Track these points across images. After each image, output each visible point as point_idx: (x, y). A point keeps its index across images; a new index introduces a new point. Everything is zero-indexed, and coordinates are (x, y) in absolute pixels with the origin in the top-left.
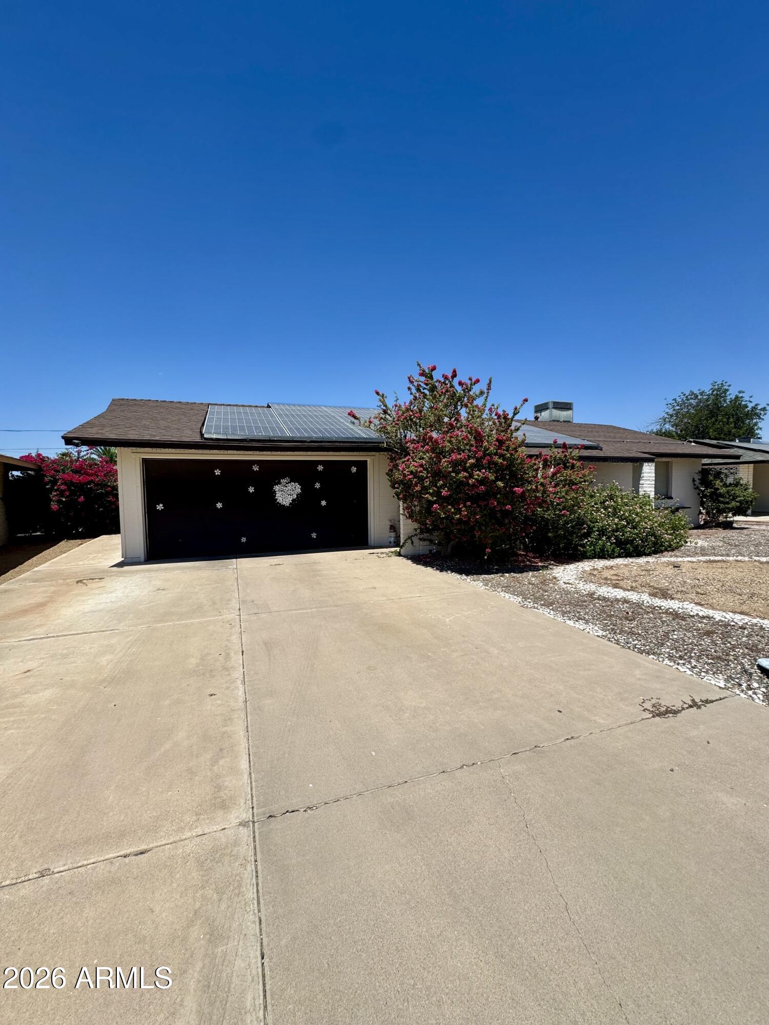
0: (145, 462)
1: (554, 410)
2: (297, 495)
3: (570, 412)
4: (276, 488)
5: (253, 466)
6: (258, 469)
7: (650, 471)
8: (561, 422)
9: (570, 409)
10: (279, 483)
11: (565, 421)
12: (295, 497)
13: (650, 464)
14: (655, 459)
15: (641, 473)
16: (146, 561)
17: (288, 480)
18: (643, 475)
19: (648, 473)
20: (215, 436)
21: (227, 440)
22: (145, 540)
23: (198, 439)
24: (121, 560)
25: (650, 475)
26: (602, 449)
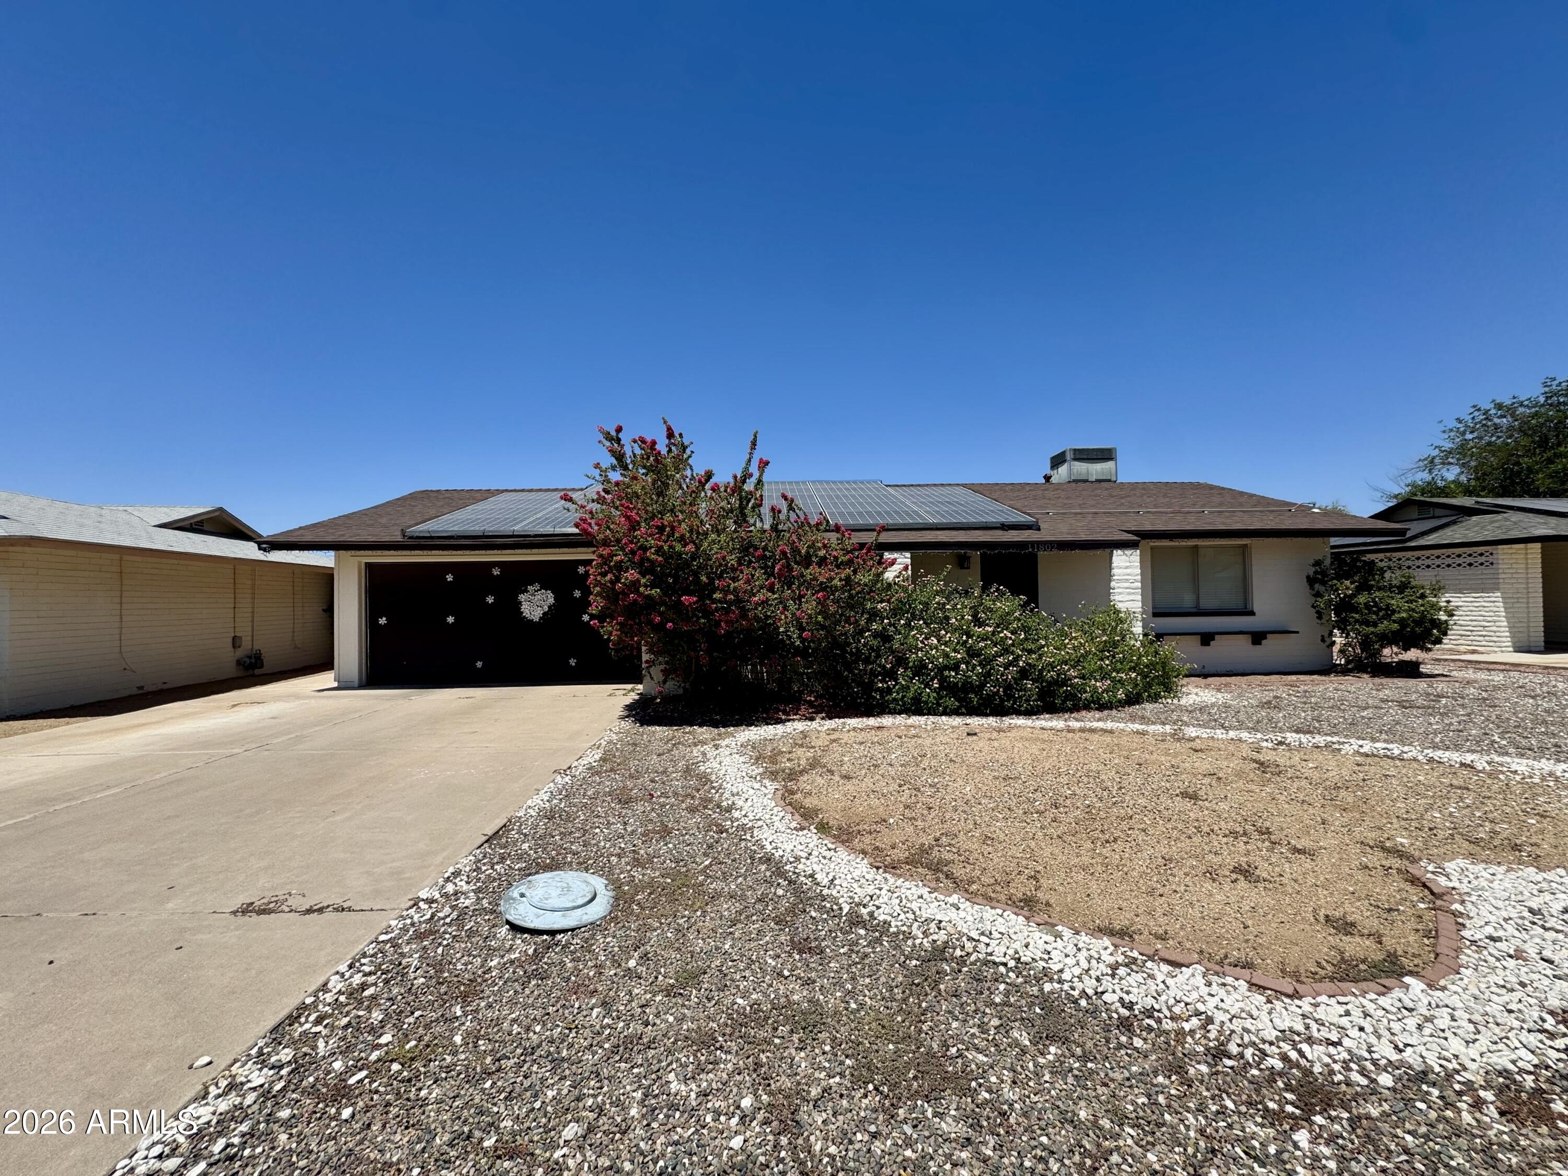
0: (368, 565)
1: (1077, 463)
2: (549, 607)
3: (1110, 465)
4: (522, 597)
5: (493, 570)
6: (499, 573)
7: (1128, 564)
8: (1092, 482)
9: (1111, 459)
10: (526, 591)
11: (1099, 481)
12: (546, 609)
13: (1128, 552)
14: (1143, 543)
15: (1111, 569)
16: (361, 687)
17: (537, 587)
18: (1114, 571)
19: (1127, 568)
20: (417, 534)
21: (431, 538)
22: (364, 661)
23: (399, 538)
24: (336, 684)
25: (1128, 571)
26: (1039, 529)
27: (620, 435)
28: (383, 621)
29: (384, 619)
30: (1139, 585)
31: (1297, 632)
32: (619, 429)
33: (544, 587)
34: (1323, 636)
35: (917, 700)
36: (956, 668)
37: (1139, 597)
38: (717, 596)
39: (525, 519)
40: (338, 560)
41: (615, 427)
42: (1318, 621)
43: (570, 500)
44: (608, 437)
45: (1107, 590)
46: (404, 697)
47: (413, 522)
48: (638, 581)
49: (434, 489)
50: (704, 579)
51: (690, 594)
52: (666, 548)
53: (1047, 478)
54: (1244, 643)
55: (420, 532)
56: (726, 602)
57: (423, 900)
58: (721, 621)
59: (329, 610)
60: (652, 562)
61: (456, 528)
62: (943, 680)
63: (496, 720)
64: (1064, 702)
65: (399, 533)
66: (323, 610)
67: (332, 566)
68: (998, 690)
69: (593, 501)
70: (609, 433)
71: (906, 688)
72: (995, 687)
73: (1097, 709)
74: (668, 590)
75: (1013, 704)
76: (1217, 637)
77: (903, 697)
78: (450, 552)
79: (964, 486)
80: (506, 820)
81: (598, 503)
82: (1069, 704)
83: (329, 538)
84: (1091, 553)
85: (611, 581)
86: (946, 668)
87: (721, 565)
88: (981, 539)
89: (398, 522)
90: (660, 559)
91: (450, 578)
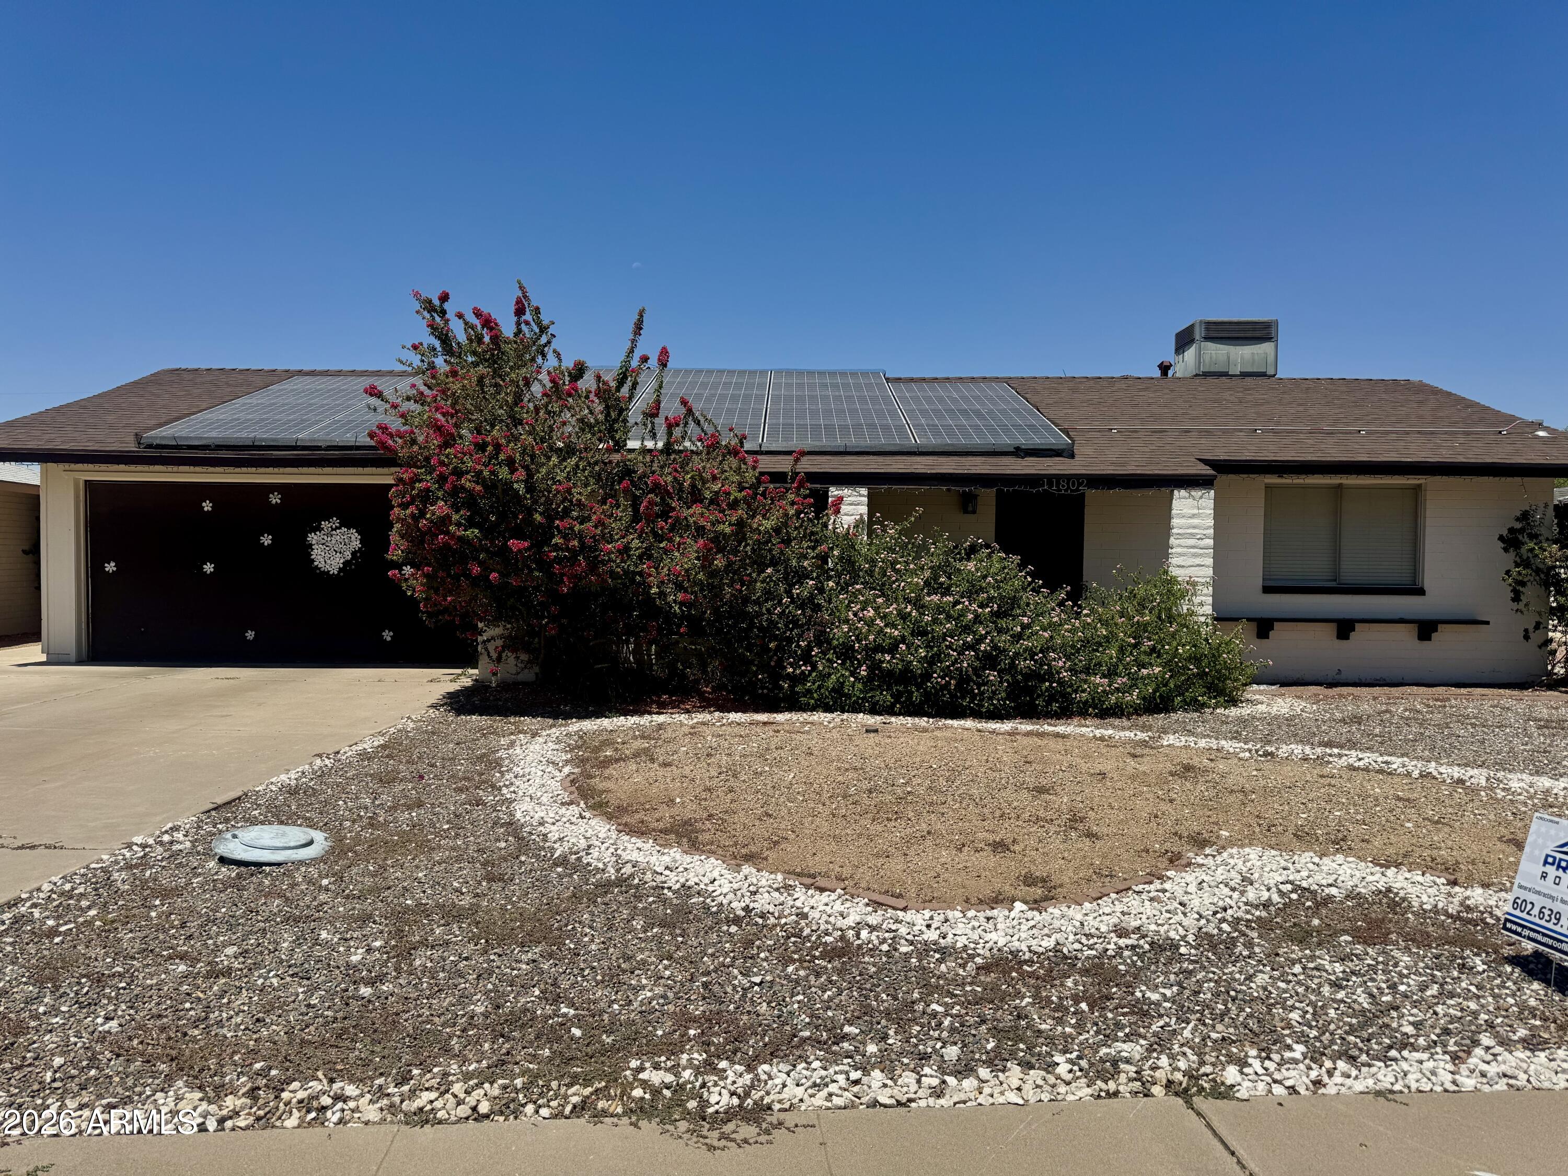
0: (89, 485)
1: (1210, 345)
2: (354, 554)
3: (1266, 348)
4: (313, 538)
5: (271, 496)
6: (279, 501)
7: (1196, 511)
8: (1234, 377)
9: (1268, 339)
10: (319, 529)
11: (1244, 375)
12: (348, 555)
13: (1197, 493)
14: (1222, 479)
15: (1169, 517)
16: (80, 662)
17: (335, 522)
18: (1175, 522)
19: (1193, 516)
20: (158, 442)
21: (177, 447)
22: (84, 626)
23: (132, 447)
24: (44, 658)
25: (1195, 521)
26: (1072, 456)
27: (446, 306)
28: (110, 567)
29: (113, 564)
30: (1211, 542)
31: (1487, 623)
32: (444, 298)
33: (346, 523)
34: (1526, 631)
35: (838, 690)
36: (893, 649)
37: (1210, 561)
38: (557, 540)
39: (317, 422)
40: (44, 475)
41: (438, 293)
42: (1515, 606)
43: (379, 395)
44: (429, 306)
45: (1163, 551)
46: (138, 675)
47: (153, 422)
48: (448, 517)
49: (190, 367)
50: (538, 517)
51: (520, 536)
52: (486, 473)
53: (1165, 368)
54: (1405, 636)
55: (163, 438)
56: (568, 549)
57: (137, 844)
58: (562, 575)
59: (33, 551)
60: (470, 492)
61: (214, 434)
62: (875, 667)
63: (260, 705)
64: (1049, 703)
65: (132, 438)
66: (24, 552)
67: (37, 482)
68: (948, 683)
69: (408, 399)
70: (430, 302)
71: (824, 677)
72: (943, 678)
73: (1096, 716)
74: (488, 531)
75: (969, 703)
76: (1357, 625)
77: (819, 687)
78: (204, 469)
79: (1008, 380)
80: (241, 793)
81: (416, 401)
82: (1055, 706)
83: (32, 445)
84: (1138, 493)
85: (413, 515)
86: (879, 648)
87: (565, 499)
88: (974, 471)
89: (132, 421)
90: (478, 488)
91: (207, 506)
